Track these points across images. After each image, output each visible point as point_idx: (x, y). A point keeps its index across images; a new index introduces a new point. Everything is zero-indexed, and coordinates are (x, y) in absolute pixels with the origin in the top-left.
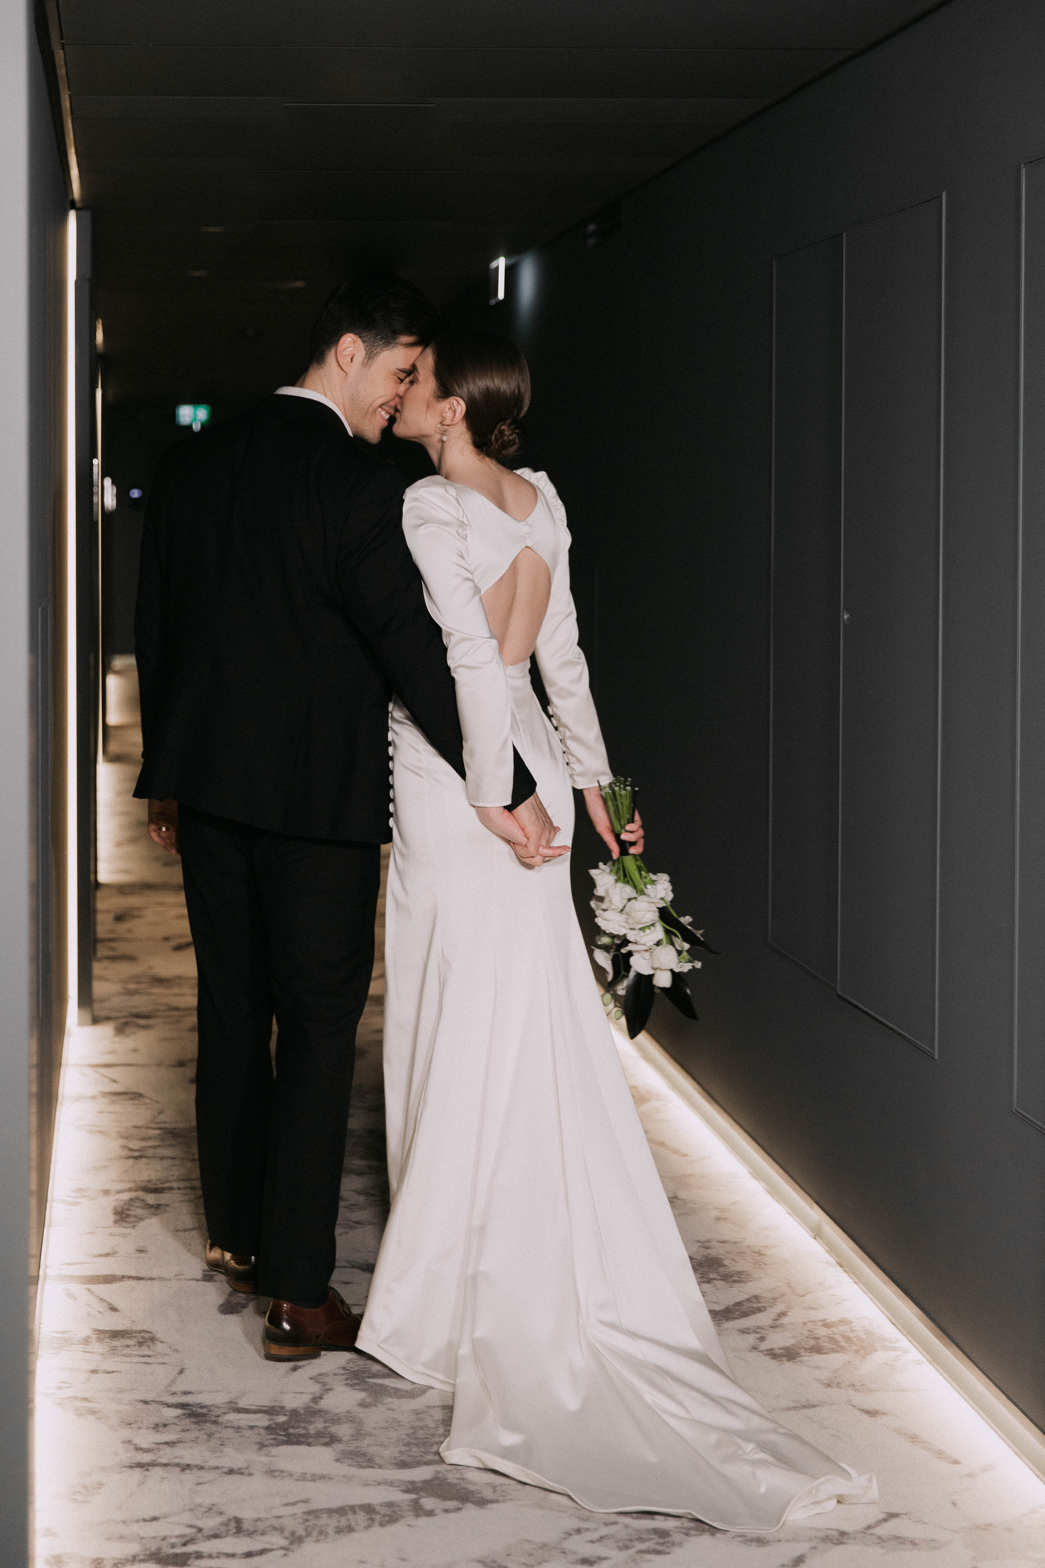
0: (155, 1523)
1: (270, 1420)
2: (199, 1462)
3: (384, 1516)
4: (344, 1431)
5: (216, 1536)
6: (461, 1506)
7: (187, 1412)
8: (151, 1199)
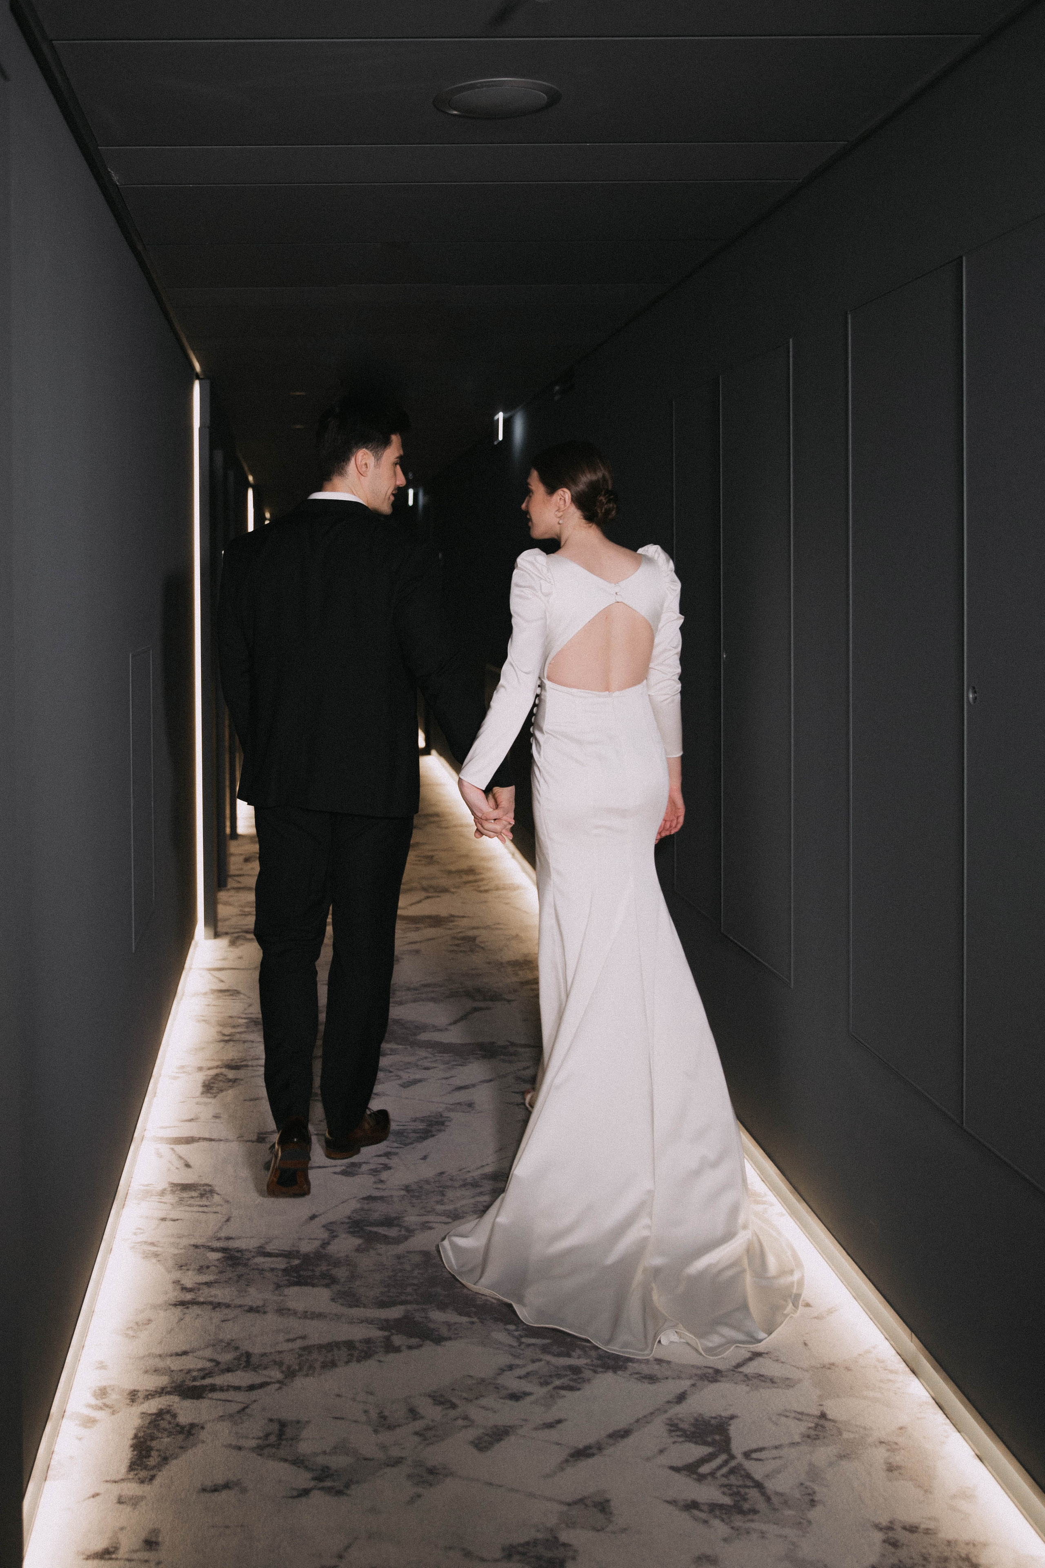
0: (184, 1357)
1: (288, 1263)
2: (227, 1301)
3: (362, 1351)
4: (341, 1273)
5: (229, 1370)
6: (421, 1343)
7: (227, 1255)
8: (231, 1074)
